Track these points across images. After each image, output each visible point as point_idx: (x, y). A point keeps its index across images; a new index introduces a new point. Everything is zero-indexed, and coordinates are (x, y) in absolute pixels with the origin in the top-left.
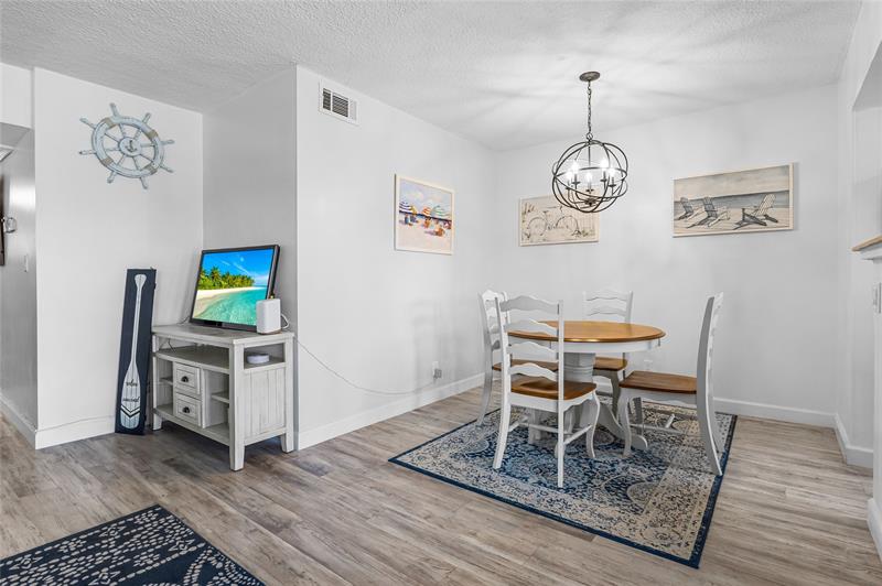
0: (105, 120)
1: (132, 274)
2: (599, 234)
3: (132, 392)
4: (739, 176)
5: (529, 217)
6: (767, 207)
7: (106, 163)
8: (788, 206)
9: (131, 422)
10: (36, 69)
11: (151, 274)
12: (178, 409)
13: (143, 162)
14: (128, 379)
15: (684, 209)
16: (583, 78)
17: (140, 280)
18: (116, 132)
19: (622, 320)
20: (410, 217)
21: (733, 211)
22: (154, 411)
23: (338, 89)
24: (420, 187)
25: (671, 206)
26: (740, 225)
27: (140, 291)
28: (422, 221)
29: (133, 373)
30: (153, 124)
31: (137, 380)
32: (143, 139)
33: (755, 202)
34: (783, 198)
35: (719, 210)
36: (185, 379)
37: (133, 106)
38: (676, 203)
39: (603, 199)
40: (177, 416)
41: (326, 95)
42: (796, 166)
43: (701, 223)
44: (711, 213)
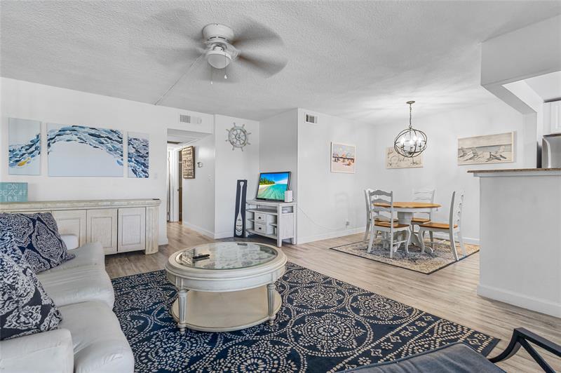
0: (233, 129)
1: (239, 181)
2: (423, 163)
3: (240, 223)
4: (489, 137)
5: (391, 155)
6: (501, 151)
7: (232, 143)
8: (511, 151)
9: (239, 233)
10: (216, 115)
11: (245, 182)
12: (256, 228)
13: (242, 142)
14: (238, 218)
15: (462, 152)
16: (408, 103)
17: (242, 184)
18: (235, 133)
19: (429, 202)
20: (337, 159)
21: (485, 153)
22: (247, 230)
23: (311, 114)
24: (341, 146)
25: (457, 151)
26: (489, 160)
27: (242, 187)
28: (341, 160)
29: (240, 216)
30: (245, 128)
31: (241, 219)
32: (242, 134)
33: (496, 149)
34: (509, 147)
35: (479, 153)
36: (260, 218)
37: (240, 122)
38: (459, 149)
39: (415, 152)
40: (257, 231)
41: (307, 116)
42: (515, 133)
43: (470, 159)
44: (475, 155)
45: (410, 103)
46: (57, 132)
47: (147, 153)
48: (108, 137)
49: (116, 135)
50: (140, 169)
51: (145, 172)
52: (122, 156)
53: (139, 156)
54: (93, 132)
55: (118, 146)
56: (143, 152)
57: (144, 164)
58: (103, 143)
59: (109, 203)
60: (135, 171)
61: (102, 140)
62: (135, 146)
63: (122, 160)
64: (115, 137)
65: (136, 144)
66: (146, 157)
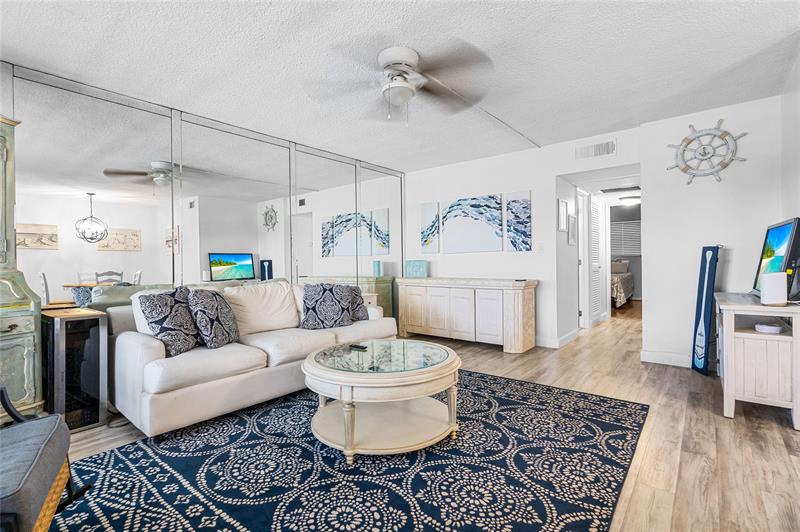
0: (686, 140)
1: (705, 249)
3: (701, 341)
7: (685, 170)
9: (699, 363)
13: (717, 160)
14: (699, 331)
17: (266, 264)
18: (694, 145)
27: (708, 264)
29: (702, 326)
31: (704, 333)
32: (719, 142)
45: (91, 195)
46: (448, 210)
47: (529, 217)
48: (486, 206)
49: (494, 201)
50: (520, 239)
51: (526, 243)
52: (501, 225)
53: (518, 222)
54: (474, 202)
55: (496, 213)
56: (523, 217)
57: (524, 233)
58: (482, 213)
59: (464, 282)
60: (514, 243)
61: (481, 209)
62: (514, 210)
63: (501, 230)
64: (492, 203)
65: (515, 207)
66: (527, 223)
